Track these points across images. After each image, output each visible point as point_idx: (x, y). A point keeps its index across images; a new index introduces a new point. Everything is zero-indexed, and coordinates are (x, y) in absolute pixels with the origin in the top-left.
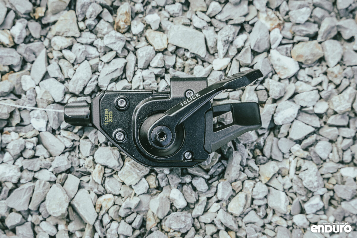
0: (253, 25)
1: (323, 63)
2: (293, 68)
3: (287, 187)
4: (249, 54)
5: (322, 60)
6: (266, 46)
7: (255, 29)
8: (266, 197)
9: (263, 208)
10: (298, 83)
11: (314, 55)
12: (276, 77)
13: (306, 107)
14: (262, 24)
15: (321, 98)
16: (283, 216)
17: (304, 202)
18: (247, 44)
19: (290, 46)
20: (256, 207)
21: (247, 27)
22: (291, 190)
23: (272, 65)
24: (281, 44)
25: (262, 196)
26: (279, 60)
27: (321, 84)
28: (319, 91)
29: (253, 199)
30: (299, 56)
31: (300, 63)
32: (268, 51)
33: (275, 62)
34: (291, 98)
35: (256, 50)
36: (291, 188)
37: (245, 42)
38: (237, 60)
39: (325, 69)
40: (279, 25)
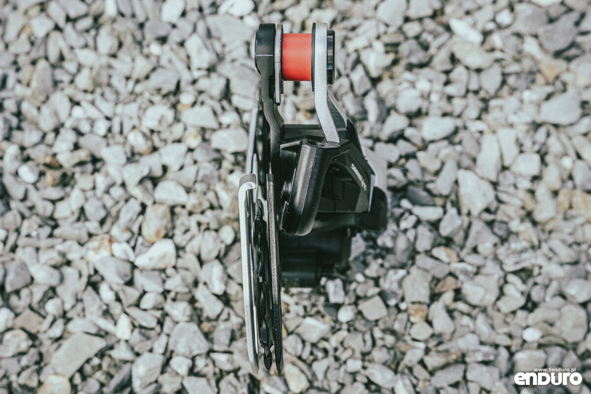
0: (96, 272)
1: (178, 210)
2: (167, 247)
3: (302, 312)
4: (129, 290)
5: (172, 210)
6: (128, 266)
7: (102, 271)
8: (304, 342)
9: (315, 351)
10: (188, 249)
11: (164, 217)
12: (170, 271)
13: (219, 252)
14: (101, 260)
15: (217, 231)
16: (334, 331)
17: (327, 300)
18: (116, 288)
19: (140, 240)
20: (311, 358)
21: (96, 278)
22: (308, 309)
23: (154, 270)
24: (134, 248)
25: (300, 346)
26: (151, 259)
27: (199, 224)
28: (208, 229)
29: (300, 358)
30: (157, 234)
31: (166, 236)
32: (134, 267)
33: (152, 265)
34: (201, 262)
35: (127, 279)
36: (305, 308)
37: (111, 289)
38: (130, 306)
39: (185, 212)
40: (111, 241)
